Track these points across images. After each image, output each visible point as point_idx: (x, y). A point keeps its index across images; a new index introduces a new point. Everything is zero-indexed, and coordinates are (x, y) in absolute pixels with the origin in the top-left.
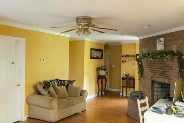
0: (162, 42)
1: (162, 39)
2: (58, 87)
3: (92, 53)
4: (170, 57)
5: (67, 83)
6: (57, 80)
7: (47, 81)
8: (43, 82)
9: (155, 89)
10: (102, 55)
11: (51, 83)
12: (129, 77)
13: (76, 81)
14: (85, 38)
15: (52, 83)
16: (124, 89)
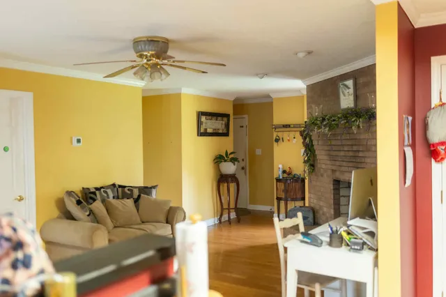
0: (349, 88)
1: (350, 83)
2: (114, 202)
3: (202, 123)
4: (363, 122)
5: (136, 193)
6: (114, 185)
7: (88, 189)
8: (81, 191)
9: (342, 199)
10: (227, 126)
11: (97, 192)
12: (291, 176)
13: (158, 188)
14: (181, 89)
15: (100, 193)
16: (282, 203)
